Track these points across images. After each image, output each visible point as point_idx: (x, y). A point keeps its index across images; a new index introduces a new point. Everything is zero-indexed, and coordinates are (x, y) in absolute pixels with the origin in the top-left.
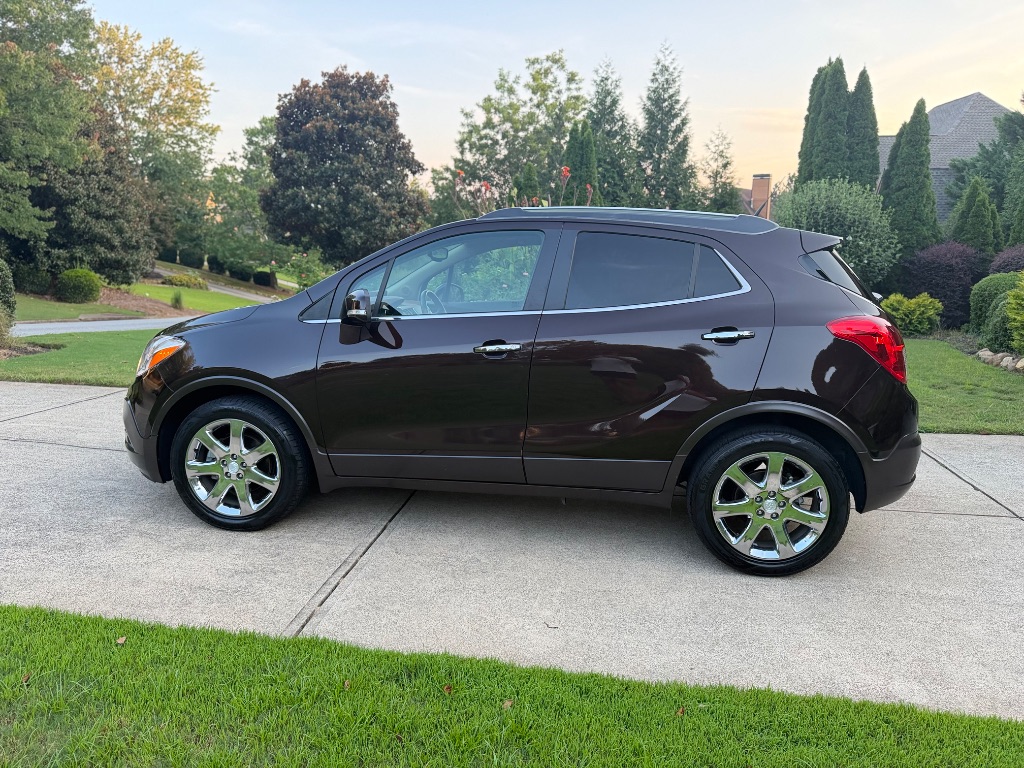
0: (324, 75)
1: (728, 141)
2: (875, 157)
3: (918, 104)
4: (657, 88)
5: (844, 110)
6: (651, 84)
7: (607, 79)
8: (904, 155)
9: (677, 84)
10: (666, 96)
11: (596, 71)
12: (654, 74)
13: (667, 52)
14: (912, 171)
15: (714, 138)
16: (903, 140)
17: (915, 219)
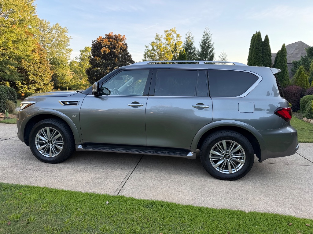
0: (106, 35)
1: (226, 55)
2: (270, 60)
3: (283, 45)
4: (204, 39)
5: (261, 47)
6: (203, 38)
7: (190, 37)
8: (279, 60)
9: (210, 38)
10: (207, 42)
11: (187, 35)
12: (204, 36)
13: (208, 29)
14: (281, 65)
15: (222, 54)
16: (279, 55)
17: (283, 79)
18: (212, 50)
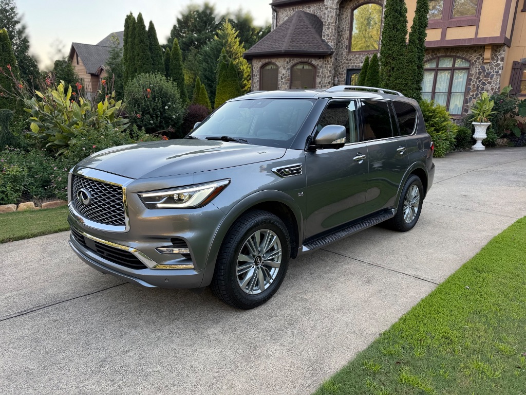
2: (163, 64)
8: (174, 65)
16: (171, 57)
18: (24, 28)
